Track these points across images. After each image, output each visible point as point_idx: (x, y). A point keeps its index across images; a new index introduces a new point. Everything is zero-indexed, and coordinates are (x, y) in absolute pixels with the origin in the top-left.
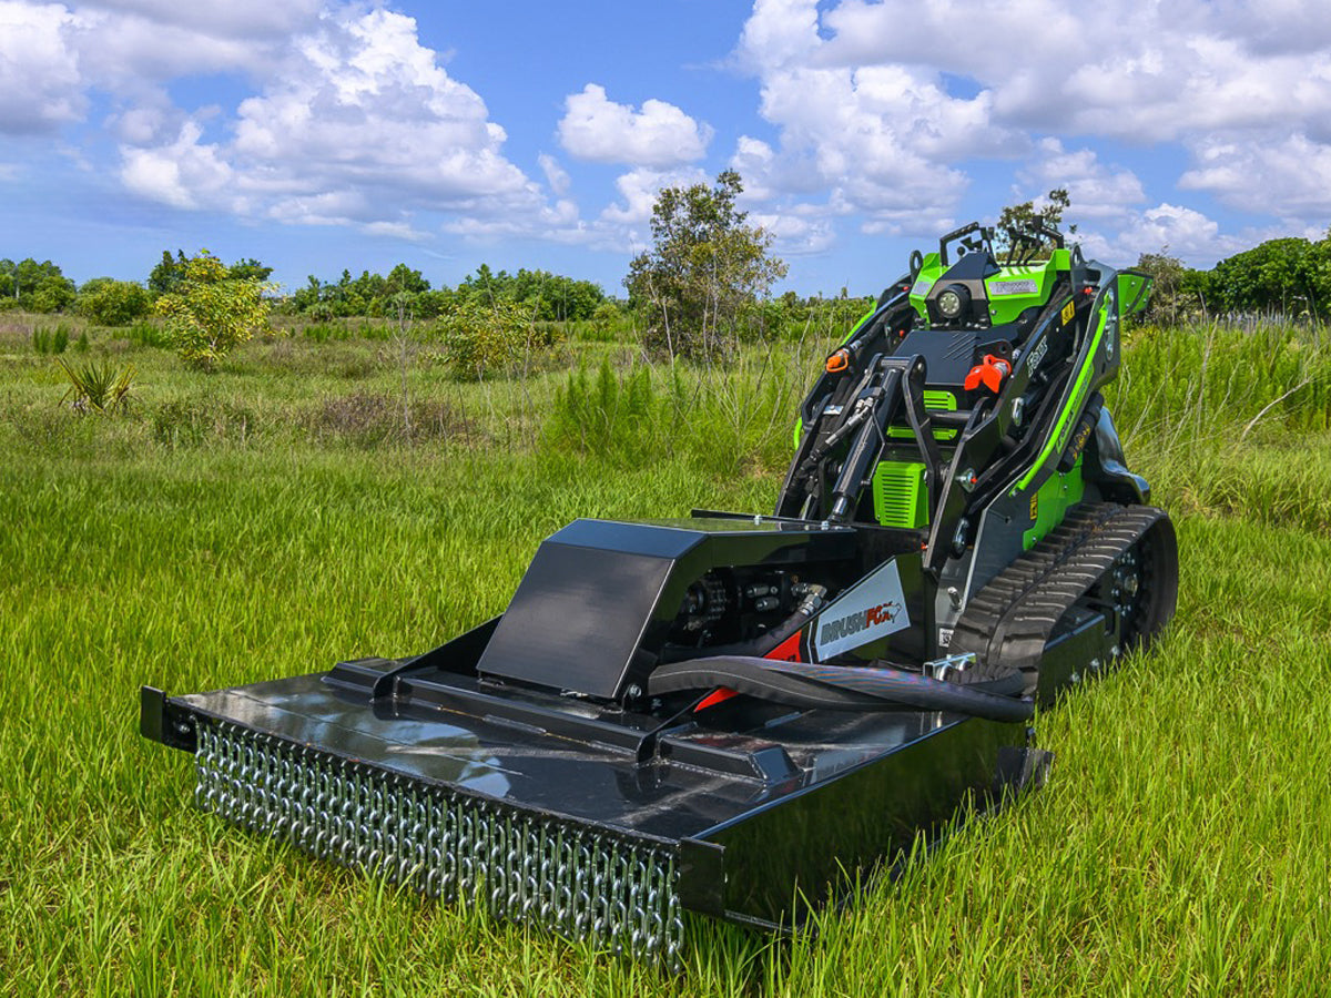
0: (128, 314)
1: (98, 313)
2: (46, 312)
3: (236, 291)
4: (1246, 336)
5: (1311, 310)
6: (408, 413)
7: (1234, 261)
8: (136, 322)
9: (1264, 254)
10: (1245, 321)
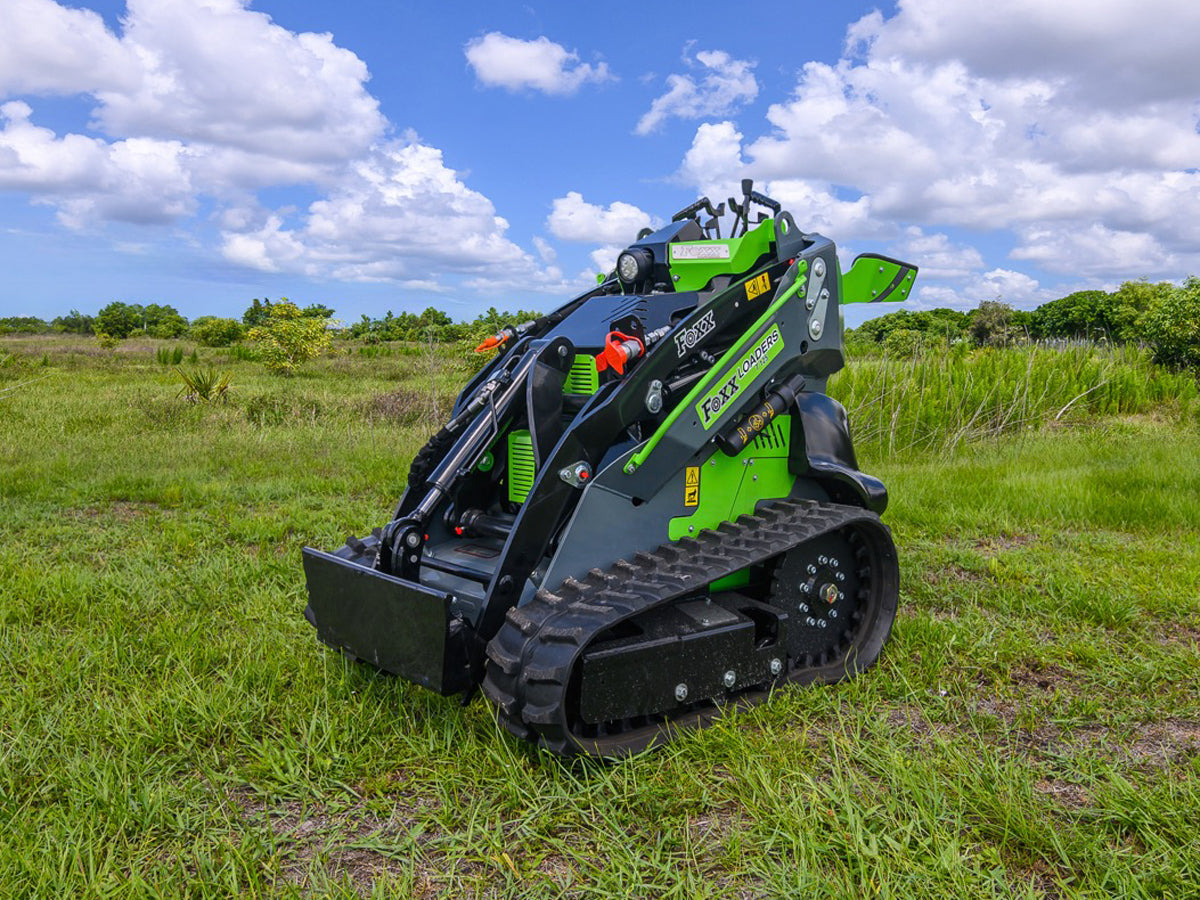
0: (227, 339)
1: (205, 339)
2: (167, 338)
3: (308, 325)
4: (1059, 353)
5: (1108, 337)
6: (436, 403)
7: (1050, 306)
8: (233, 344)
9: (1073, 301)
10: (1058, 344)
